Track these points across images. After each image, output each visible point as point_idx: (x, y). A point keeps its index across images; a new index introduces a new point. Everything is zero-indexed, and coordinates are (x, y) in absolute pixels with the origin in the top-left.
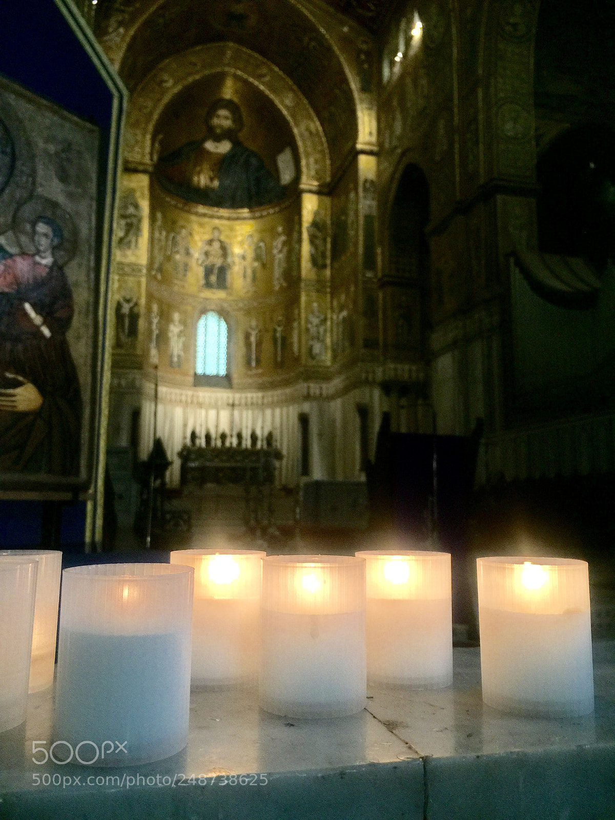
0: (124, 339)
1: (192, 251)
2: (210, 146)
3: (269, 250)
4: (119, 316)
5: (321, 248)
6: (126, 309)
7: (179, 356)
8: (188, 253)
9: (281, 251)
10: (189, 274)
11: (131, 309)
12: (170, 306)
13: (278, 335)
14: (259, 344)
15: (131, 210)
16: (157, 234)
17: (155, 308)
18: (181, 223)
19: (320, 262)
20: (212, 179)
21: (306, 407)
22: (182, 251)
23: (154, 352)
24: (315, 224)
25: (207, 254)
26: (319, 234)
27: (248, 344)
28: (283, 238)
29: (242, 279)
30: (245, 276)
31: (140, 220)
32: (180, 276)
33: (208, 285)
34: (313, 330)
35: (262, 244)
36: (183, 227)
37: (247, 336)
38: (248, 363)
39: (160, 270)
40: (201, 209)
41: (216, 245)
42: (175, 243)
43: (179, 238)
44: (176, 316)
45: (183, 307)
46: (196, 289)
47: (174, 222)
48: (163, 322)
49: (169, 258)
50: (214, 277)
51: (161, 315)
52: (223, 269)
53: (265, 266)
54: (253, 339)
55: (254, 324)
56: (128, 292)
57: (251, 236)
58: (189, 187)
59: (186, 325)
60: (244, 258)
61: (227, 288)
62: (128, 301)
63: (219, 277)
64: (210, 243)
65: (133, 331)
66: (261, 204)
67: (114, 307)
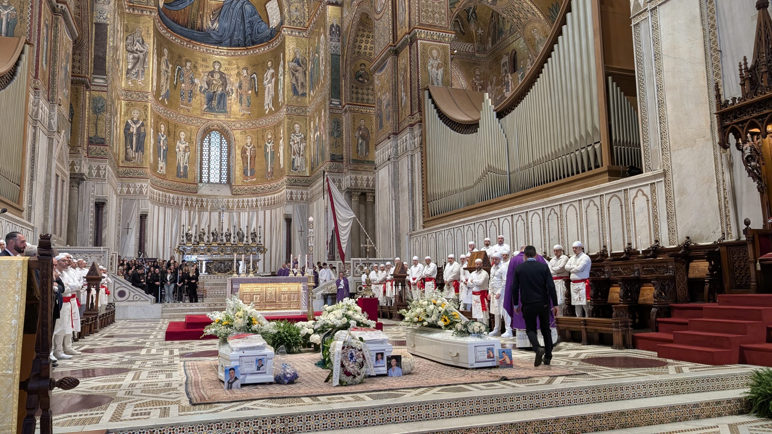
0: (132, 153)
1: (197, 81)
3: (261, 81)
4: (128, 135)
5: (301, 79)
6: (134, 129)
7: (185, 167)
8: (193, 83)
9: (270, 82)
10: (194, 99)
11: (138, 129)
12: (177, 127)
13: (268, 150)
14: (253, 158)
15: (138, 46)
16: (163, 67)
17: (163, 128)
19: (300, 91)
20: (213, 23)
21: (289, 209)
23: (161, 164)
24: (296, 60)
25: (209, 84)
26: (298, 68)
27: (244, 158)
28: (272, 71)
29: (238, 104)
30: (241, 102)
31: (145, 55)
32: (186, 101)
33: (210, 109)
34: (295, 147)
35: (255, 75)
36: (187, 61)
37: (244, 151)
38: (245, 173)
39: (167, 95)
41: (217, 76)
42: (181, 74)
43: (184, 69)
44: (182, 135)
45: (188, 128)
46: (199, 112)
47: (180, 57)
48: (171, 140)
49: (175, 86)
50: (215, 103)
51: (169, 133)
52: (223, 96)
53: (257, 93)
54: (248, 153)
55: (249, 141)
56: (136, 114)
57: (246, 68)
58: (193, 28)
59: (190, 142)
60: (240, 87)
61: (226, 112)
62: (135, 123)
63: (219, 103)
64: (212, 73)
65: (140, 147)
66: (253, 43)
67: (123, 126)
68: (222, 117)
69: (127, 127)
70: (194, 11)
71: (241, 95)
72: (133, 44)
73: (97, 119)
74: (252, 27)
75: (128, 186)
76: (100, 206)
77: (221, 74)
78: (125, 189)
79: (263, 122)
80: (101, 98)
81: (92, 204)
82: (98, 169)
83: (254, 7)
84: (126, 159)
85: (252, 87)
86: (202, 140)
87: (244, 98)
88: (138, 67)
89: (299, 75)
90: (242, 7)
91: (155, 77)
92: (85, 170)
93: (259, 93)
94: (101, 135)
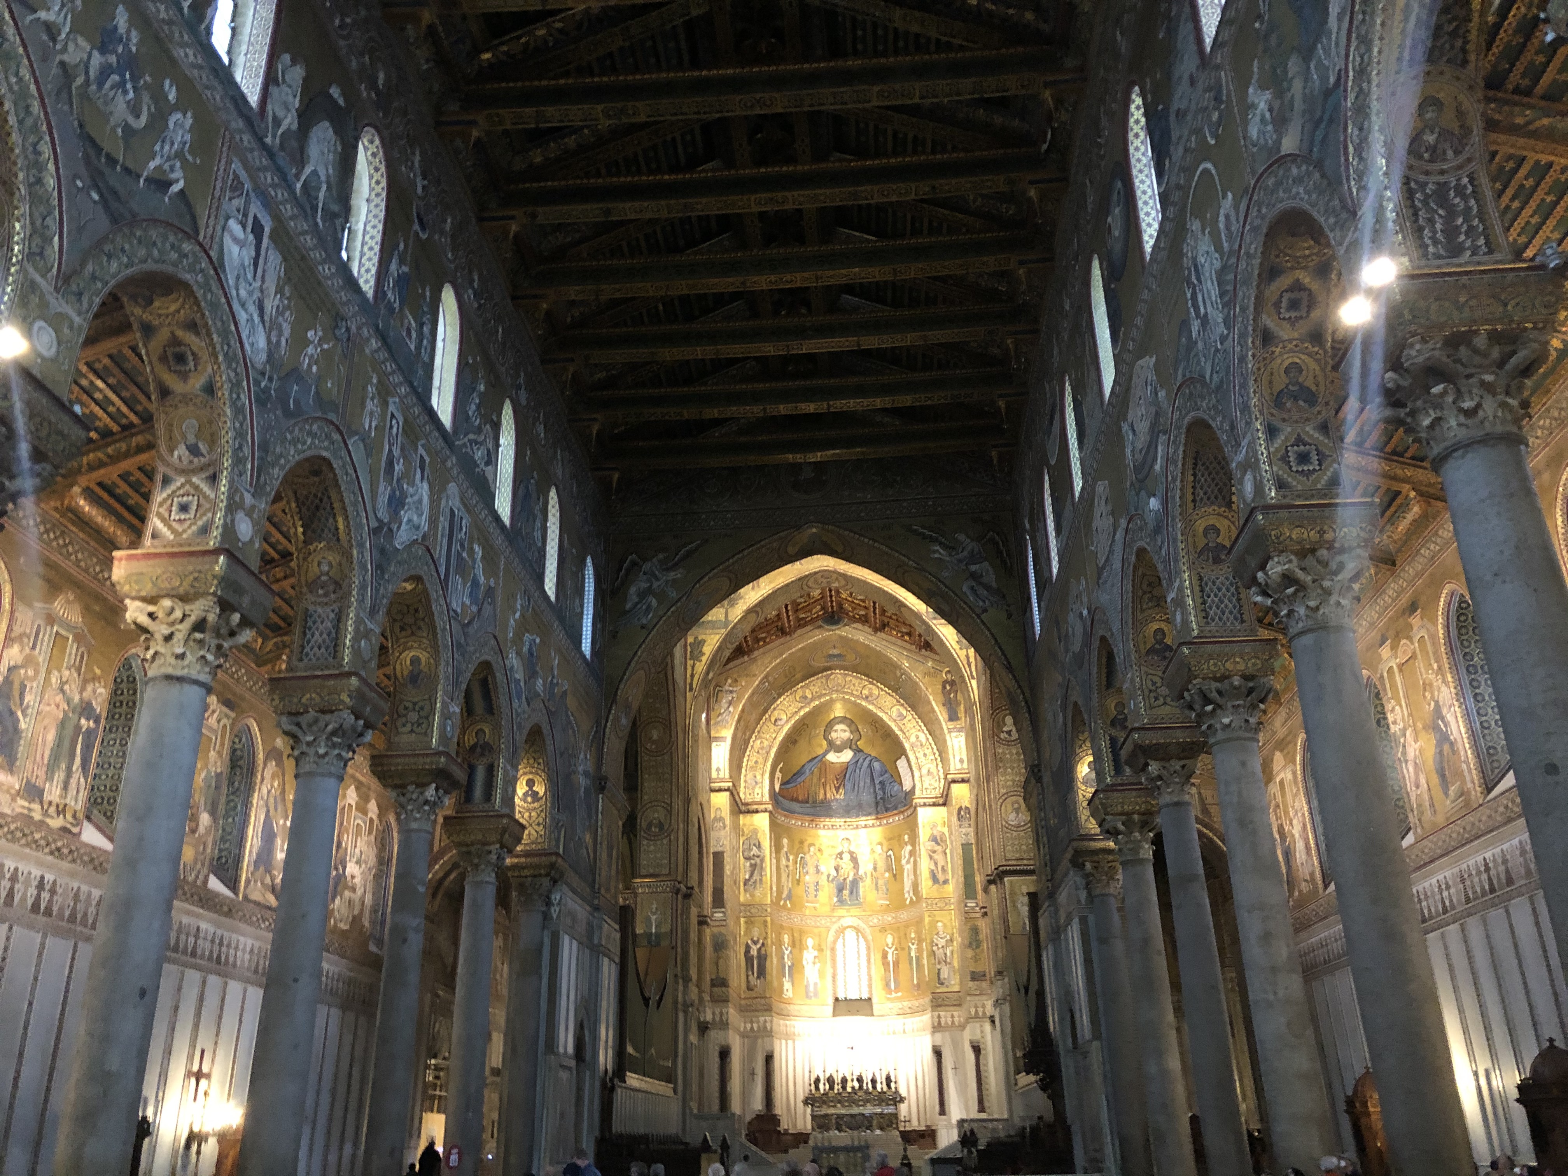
0: (753, 980)
1: (822, 868)
2: (832, 757)
3: (898, 859)
4: (749, 959)
5: (941, 863)
6: (754, 952)
7: (816, 984)
8: (818, 871)
9: (908, 862)
10: (820, 893)
11: (759, 950)
12: (801, 932)
13: (913, 954)
14: (896, 964)
15: (755, 851)
16: (783, 862)
17: (786, 938)
18: (810, 841)
19: (941, 877)
20: (837, 789)
21: (939, 1039)
22: (812, 870)
23: (787, 985)
25: (837, 869)
26: (937, 848)
27: (885, 964)
28: (909, 848)
29: (874, 892)
30: (877, 889)
31: (762, 861)
32: (811, 897)
33: (841, 902)
34: (940, 953)
35: (891, 853)
36: (810, 845)
37: (885, 956)
38: (887, 984)
39: (789, 897)
40: (828, 822)
41: (846, 857)
42: (803, 863)
43: (807, 857)
44: (810, 942)
45: (816, 930)
46: (827, 909)
47: (802, 842)
48: (796, 951)
49: (798, 881)
50: (846, 892)
51: (793, 944)
52: (855, 883)
53: (895, 876)
54: (890, 958)
55: (890, 939)
56: (756, 933)
57: (880, 844)
58: (815, 802)
59: (821, 950)
60: (875, 869)
61: (860, 904)
62: (755, 943)
63: (851, 893)
64: (840, 855)
65: (762, 973)
66: (887, 810)
67: (743, 950)
68: (855, 911)
69: (748, 948)
70: (815, 780)
71: (877, 879)
72: (750, 850)
73: (718, 958)
74: (883, 789)
75: (752, 1022)
76: (725, 1054)
77: (851, 853)
78: (749, 1026)
79: (904, 915)
80: (720, 934)
81: (717, 1054)
82: (721, 1014)
83: (883, 765)
84: (749, 988)
85: (889, 869)
86: (835, 942)
87: (881, 882)
88: (756, 876)
89: (938, 857)
90: (870, 766)
91: (774, 879)
92: (709, 1017)
93: (897, 876)
94: (722, 975)
